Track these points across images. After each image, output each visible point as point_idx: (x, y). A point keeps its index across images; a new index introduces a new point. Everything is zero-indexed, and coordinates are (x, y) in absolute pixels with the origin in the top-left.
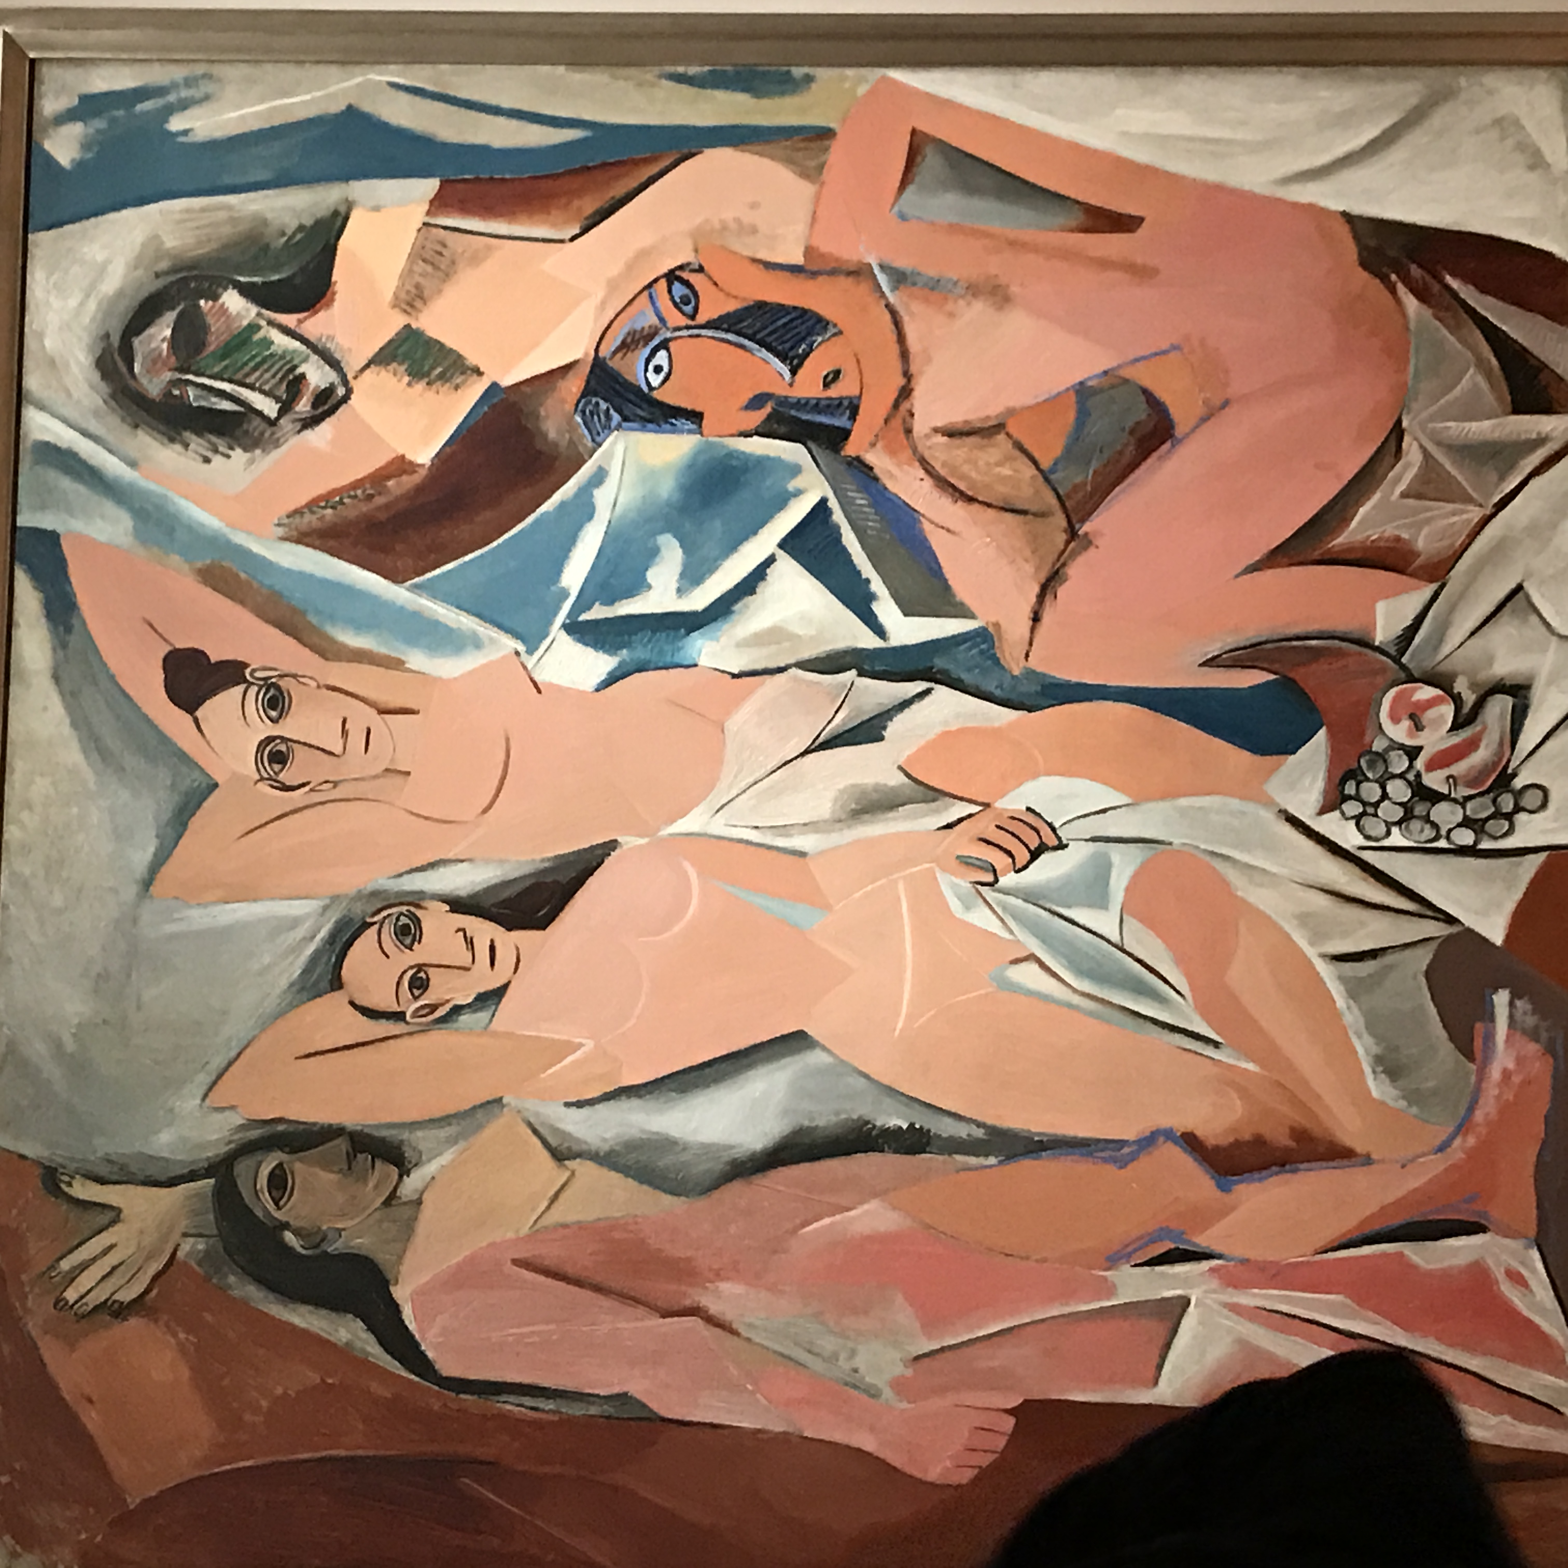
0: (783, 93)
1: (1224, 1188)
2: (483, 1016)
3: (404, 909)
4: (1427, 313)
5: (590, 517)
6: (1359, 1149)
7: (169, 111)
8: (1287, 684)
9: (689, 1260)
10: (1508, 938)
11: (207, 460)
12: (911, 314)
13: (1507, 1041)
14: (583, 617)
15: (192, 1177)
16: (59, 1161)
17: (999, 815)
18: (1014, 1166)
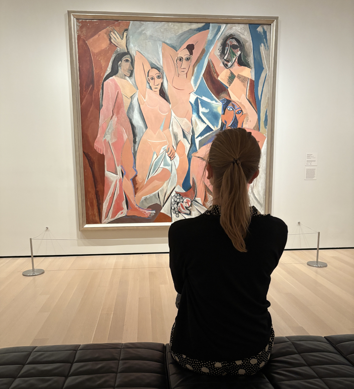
0: (264, 125)
1: (131, 180)
2: (148, 87)
3: (162, 77)
5: (211, 100)
6: (136, 195)
7: (264, 43)
8: (191, 188)
9: (119, 114)
10: (161, 213)
11: (219, 49)
13: (149, 212)
14: (199, 100)
15: (127, 49)
16: (129, 31)
17: (175, 153)
18: (132, 154)
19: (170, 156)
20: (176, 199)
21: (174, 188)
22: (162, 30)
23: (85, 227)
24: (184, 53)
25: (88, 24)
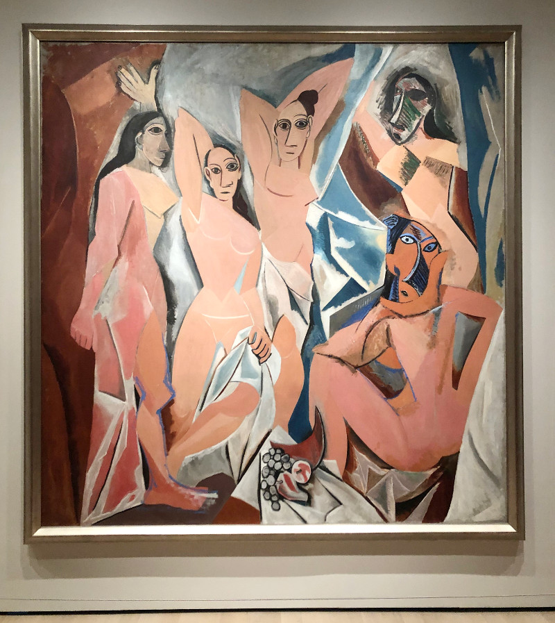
0: (496, 277)
1: (157, 412)
2: (207, 190)
3: (238, 166)
4: (428, 477)
5: (360, 220)
6: (170, 452)
7: (488, 87)
8: (310, 433)
9: (135, 253)
10: (233, 498)
11: (377, 102)
12: (426, 318)
13: (202, 497)
14: (329, 219)
15: (158, 104)
16: (162, 65)
17: (269, 345)
18: (164, 349)
19: (257, 352)
20: (272, 463)
21: (268, 434)
22: (241, 61)
23: (36, 534)
24: (294, 111)
25: (69, 53)
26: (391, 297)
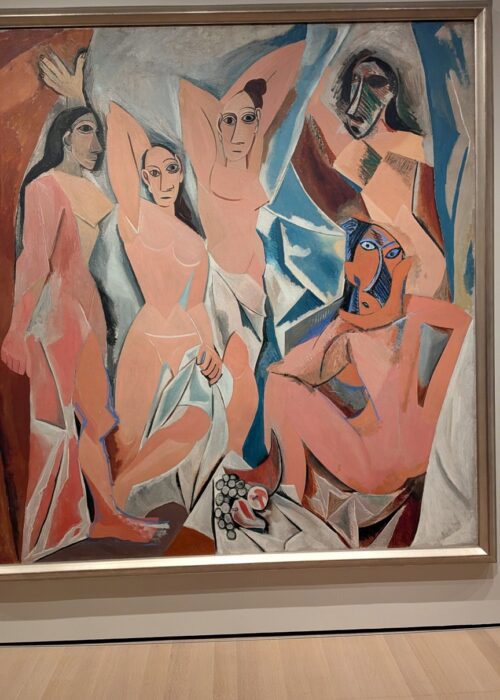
0: (466, 284)
1: (101, 440)
2: (145, 195)
3: (180, 167)
4: (392, 500)
5: (316, 225)
6: (116, 482)
7: (456, 70)
8: (267, 457)
9: (68, 268)
10: (186, 528)
11: (332, 90)
12: (388, 331)
13: (153, 528)
14: (282, 225)
15: (86, 99)
16: (89, 53)
17: (219, 365)
18: (105, 373)
19: (206, 373)
20: (226, 490)
21: (221, 460)
22: (178, 47)
26: (351, 308)
